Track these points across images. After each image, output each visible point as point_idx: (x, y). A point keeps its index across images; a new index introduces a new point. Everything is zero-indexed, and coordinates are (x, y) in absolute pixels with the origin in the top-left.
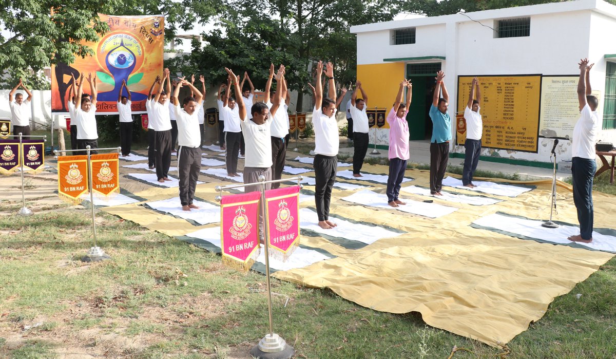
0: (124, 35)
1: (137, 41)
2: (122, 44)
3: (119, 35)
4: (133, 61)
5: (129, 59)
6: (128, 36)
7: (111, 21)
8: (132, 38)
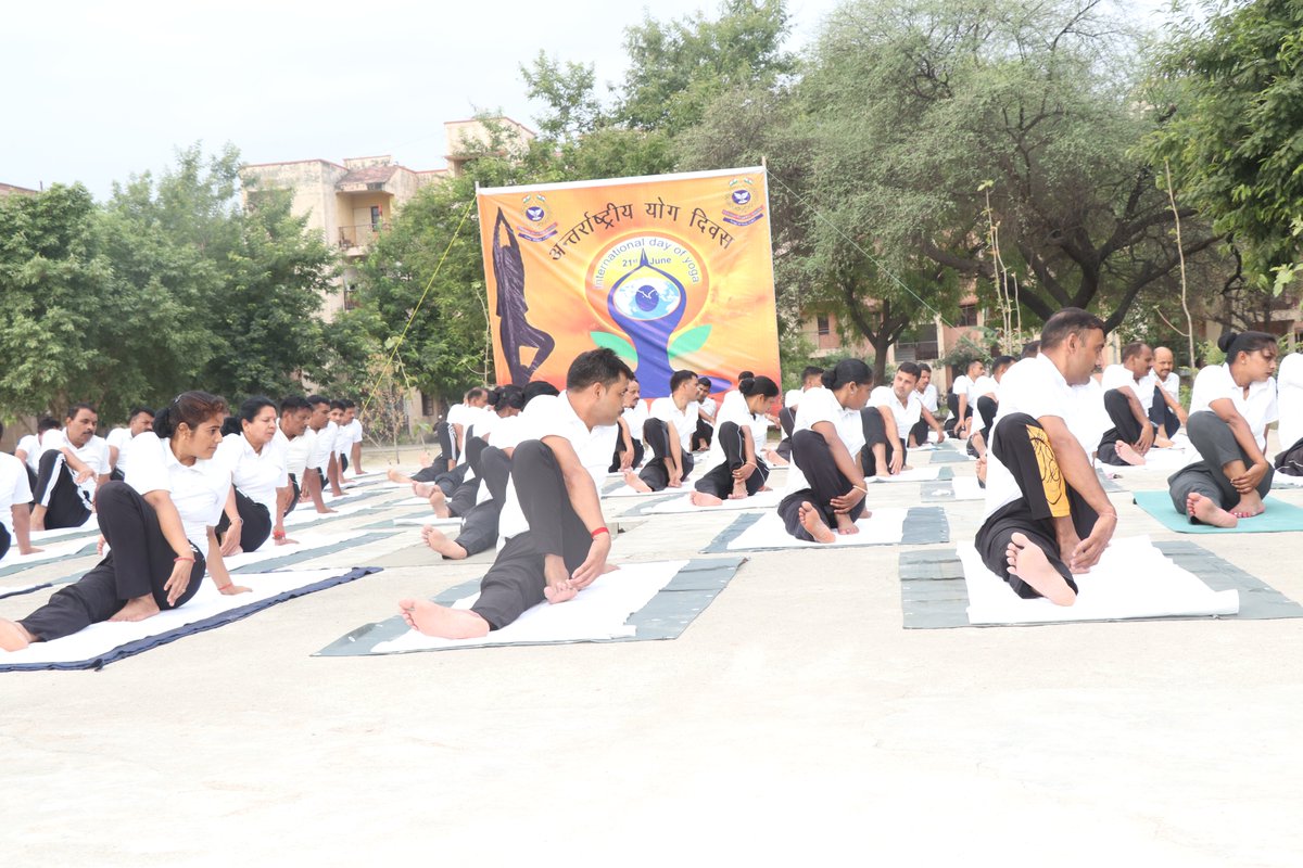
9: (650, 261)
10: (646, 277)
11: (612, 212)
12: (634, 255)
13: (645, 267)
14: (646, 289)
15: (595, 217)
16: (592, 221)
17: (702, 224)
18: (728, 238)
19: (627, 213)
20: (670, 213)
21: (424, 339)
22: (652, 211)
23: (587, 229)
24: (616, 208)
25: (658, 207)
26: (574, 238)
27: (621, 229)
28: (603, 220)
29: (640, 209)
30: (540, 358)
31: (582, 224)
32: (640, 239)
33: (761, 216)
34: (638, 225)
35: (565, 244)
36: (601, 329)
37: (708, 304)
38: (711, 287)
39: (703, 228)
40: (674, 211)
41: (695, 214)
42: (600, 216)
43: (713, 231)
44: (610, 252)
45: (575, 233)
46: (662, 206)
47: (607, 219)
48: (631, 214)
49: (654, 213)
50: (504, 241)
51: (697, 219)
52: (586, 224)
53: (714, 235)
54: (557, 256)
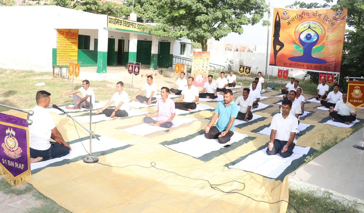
0: (311, 22)
1: (320, 25)
2: (309, 27)
3: (307, 22)
4: (317, 38)
5: (314, 37)
6: (314, 22)
7: (304, 14)
8: (317, 23)
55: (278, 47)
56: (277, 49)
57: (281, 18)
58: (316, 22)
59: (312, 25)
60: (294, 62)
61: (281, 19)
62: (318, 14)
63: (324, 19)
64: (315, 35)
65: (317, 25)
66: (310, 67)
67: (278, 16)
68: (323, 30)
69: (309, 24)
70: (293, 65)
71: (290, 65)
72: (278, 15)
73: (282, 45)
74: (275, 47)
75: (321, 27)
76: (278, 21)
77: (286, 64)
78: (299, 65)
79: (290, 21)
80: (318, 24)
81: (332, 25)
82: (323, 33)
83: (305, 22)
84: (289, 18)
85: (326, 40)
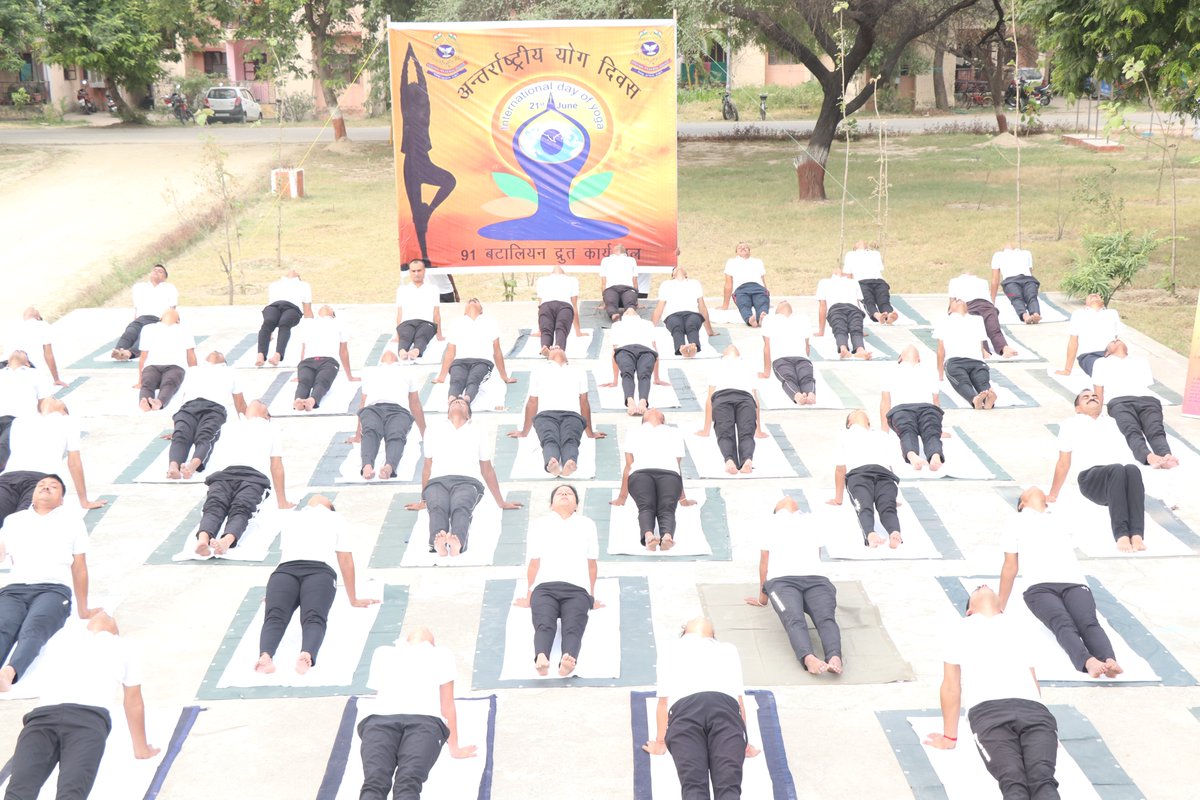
9: (557, 105)
10: (552, 121)
11: (523, 54)
12: (542, 98)
13: (551, 111)
14: (553, 132)
15: (505, 58)
16: (502, 62)
17: (610, 72)
18: (635, 89)
19: (538, 56)
20: (579, 59)
21: (94, 11)
22: (561, 56)
23: (497, 70)
24: (526, 51)
25: (568, 53)
26: (483, 78)
27: (530, 72)
28: (513, 62)
29: (550, 53)
30: (439, 199)
31: (492, 64)
32: (548, 83)
33: (668, 69)
34: (548, 68)
35: (473, 83)
36: (504, 170)
37: (611, 153)
38: (615, 136)
39: (611, 76)
40: (583, 58)
41: (604, 62)
42: (511, 58)
43: (621, 80)
44: (518, 94)
45: (484, 73)
46: (572, 51)
47: (517, 61)
48: (541, 57)
49: (564, 59)
50: (412, 78)
51: (606, 67)
52: (496, 64)
53: (621, 84)
54: (465, 95)
55: (428, 192)
56: (423, 201)
57: (429, 72)
58: (573, 86)
59: (561, 98)
60: (506, 244)
61: (428, 77)
62: (576, 55)
63: (599, 72)
64: (577, 133)
65: (578, 95)
66: (571, 254)
67: (411, 62)
68: (603, 115)
69: (547, 92)
70: (499, 255)
71: (490, 254)
72: (414, 56)
73: (446, 182)
74: (414, 195)
75: (595, 101)
76: (413, 84)
77: (473, 252)
78: (527, 251)
79: (469, 84)
80: (582, 91)
81: (631, 92)
82: (604, 123)
83: (533, 86)
84: (465, 71)
85: (616, 149)
